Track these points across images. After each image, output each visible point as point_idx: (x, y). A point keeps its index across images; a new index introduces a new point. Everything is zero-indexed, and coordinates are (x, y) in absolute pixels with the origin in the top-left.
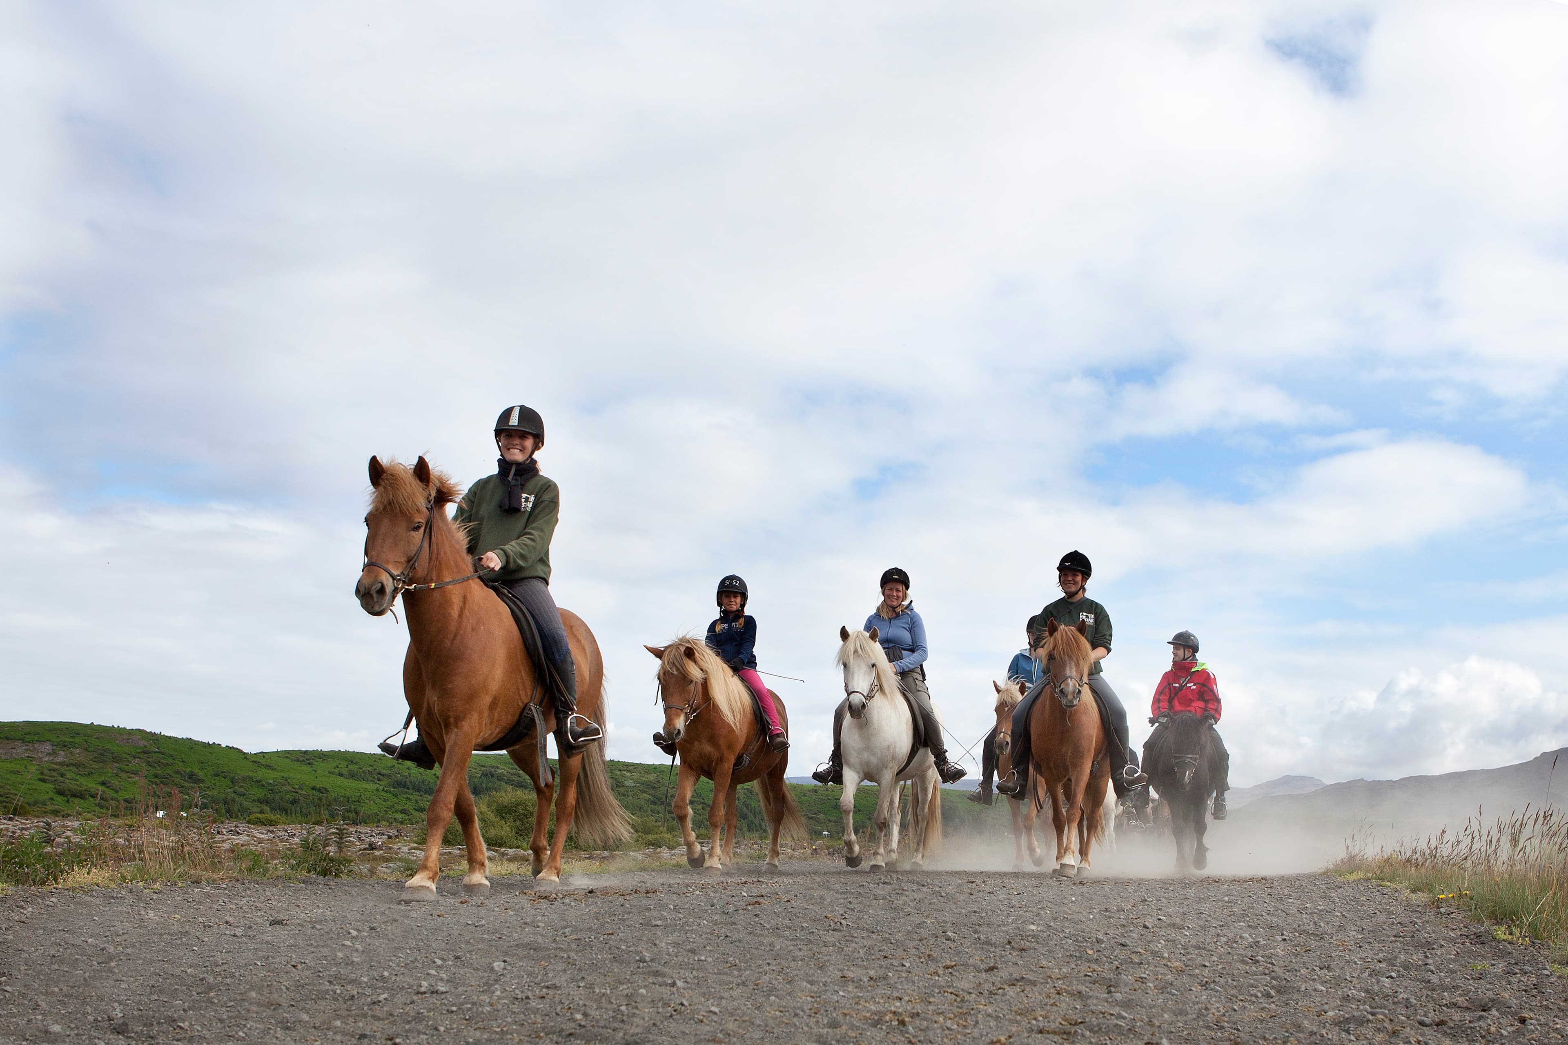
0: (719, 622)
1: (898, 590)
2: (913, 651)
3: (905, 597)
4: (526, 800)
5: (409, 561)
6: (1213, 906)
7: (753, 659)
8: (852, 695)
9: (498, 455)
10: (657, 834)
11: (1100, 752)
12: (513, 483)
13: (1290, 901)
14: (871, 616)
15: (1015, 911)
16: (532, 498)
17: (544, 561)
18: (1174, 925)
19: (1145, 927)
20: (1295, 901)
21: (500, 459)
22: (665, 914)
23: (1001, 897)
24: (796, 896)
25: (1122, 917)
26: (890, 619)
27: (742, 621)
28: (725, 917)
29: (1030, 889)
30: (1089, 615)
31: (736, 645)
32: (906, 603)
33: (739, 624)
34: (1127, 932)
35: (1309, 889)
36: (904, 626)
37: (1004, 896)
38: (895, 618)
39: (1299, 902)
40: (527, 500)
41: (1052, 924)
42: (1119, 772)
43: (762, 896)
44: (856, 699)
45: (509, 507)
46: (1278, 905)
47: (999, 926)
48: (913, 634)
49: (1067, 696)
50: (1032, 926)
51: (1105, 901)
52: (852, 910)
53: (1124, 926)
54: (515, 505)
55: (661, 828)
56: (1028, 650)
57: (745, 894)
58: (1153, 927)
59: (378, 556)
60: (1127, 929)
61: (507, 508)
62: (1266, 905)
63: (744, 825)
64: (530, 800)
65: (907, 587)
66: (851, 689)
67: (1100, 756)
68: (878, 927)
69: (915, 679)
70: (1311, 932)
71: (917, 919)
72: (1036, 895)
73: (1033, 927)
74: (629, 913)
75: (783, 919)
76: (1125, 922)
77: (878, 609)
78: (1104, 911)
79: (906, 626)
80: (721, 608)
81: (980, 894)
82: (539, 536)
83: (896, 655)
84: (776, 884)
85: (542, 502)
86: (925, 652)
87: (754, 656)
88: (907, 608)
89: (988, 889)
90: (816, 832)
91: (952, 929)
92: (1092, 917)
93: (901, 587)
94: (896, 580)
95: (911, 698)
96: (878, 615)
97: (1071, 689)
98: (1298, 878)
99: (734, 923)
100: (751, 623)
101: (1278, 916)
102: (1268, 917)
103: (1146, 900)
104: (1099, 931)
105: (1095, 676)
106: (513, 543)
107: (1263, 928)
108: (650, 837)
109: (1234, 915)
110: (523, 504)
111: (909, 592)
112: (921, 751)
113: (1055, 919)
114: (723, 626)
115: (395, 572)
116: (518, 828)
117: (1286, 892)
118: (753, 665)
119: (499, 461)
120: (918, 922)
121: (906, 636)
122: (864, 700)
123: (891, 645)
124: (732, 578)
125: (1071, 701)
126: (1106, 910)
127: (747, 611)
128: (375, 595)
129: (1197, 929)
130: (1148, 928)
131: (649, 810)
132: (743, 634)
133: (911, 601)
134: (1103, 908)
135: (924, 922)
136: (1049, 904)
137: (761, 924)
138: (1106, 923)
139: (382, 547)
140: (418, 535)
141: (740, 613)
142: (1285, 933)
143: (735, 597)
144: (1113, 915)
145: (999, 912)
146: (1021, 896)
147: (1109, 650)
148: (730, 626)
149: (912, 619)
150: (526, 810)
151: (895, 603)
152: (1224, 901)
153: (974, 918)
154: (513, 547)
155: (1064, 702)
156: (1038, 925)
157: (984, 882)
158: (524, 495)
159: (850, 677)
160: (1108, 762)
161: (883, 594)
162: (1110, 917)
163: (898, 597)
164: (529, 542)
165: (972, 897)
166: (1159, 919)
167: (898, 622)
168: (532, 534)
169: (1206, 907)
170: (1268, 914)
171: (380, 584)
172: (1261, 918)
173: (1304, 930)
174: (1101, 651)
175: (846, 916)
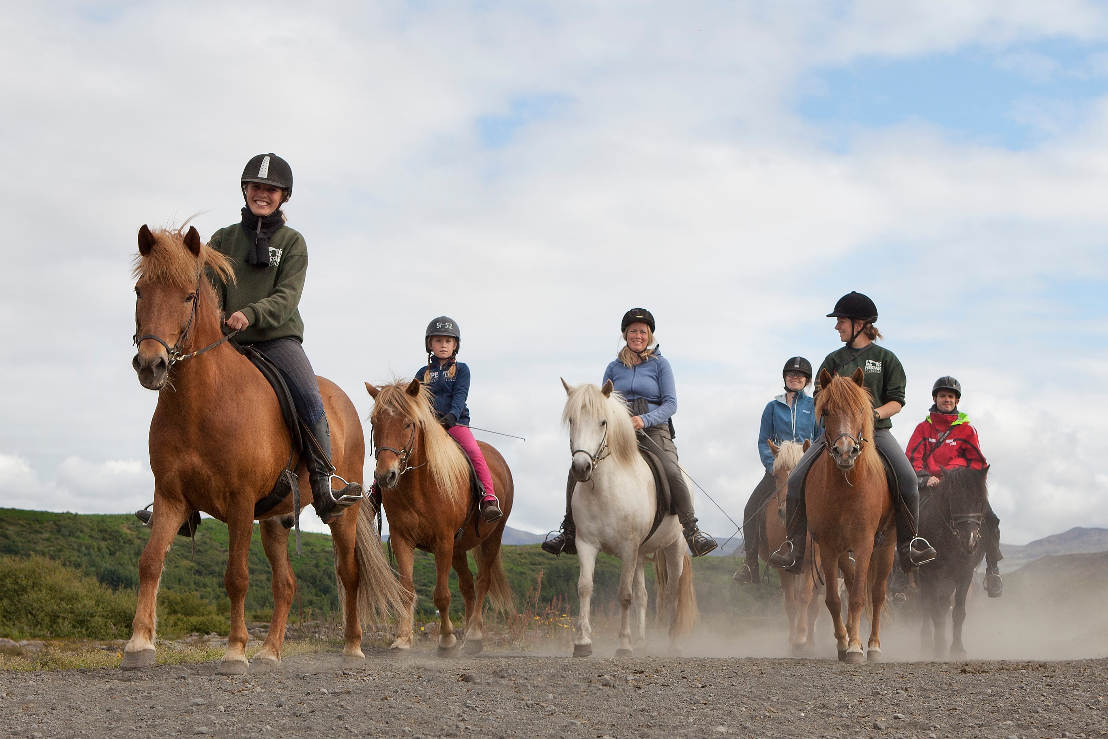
0: (427, 371)
1: (642, 332)
2: (659, 403)
3: (650, 341)
4: (16, 570)
5: (182, 332)
6: (970, 700)
7: (467, 413)
8: (576, 455)
9: (243, 204)
10: (203, 615)
11: (886, 521)
12: (262, 236)
13: (1077, 693)
14: (612, 363)
15: (698, 709)
16: (280, 252)
17: (295, 319)
18: (915, 725)
19: (876, 727)
20: (1083, 694)
21: (244, 208)
22: (213, 717)
23: (680, 690)
24: (396, 692)
25: (844, 714)
26: (634, 367)
27: (453, 369)
28: (296, 720)
29: (719, 680)
30: (877, 363)
31: (447, 396)
32: (652, 347)
33: (451, 373)
34: (850, 734)
35: (1103, 678)
36: (650, 374)
37: (683, 689)
38: (640, 365)
39: (1088, 694)
40: (274, 254)
41: (748, 724)
42: (906, 544)
43: (349, 693)
44: (582, 458)
45: (257, 262)
46: (1059, 698)
47: (676, 728)
48: (660, 383)
49: (841, 455)
50: (721, 727)
51: (822, 694)
52: (473, 708)
53: (847, 726)
54: (264, 260)
55: (209, 608)
56: (784, 397)
57: (325, 691)
58: (887, 728)
59: (156, 328)
60: (851, 730)
61: (255, 262)
62: (1043, 698)
63: (325, 602)
64: (22, 570)
65: (653, 329)
66: (576, 448)
67: (887, 525)
68: (509, 731)
69: (662, 437)
70: (1103, 732)
71: (564, 720)
72: (728, 688)
73: (722, 729)
74: (162, 717)
75: (378, 722)
76: (848, 722)
77: (620, 355)
78: (821, 708)
79: (653, 374)
80: (430, 354)
81: (651, 687)
82: (291, 294)
83: (640, 407)
84: (369, 677)
85: (292, 256)
86: (674, 403)
87: (467, 410)
88: (653, 353)
89: (662, 681)
90: (426, 611)
91: (611, 732)
92: (803, 715)
93: (646, 328)
94: (640, 321)
95: (656, 459)
96: (620, 363)
97: (845, 448)
98: (1090, 663)
99: (309, 728)
100: (463, 372)
101: (1060, 713)
102: (1045, 714)
103: (879, 694)
104: (813, 733)
105: (882, 433)
106: (264, 300)
107: (1038, 728)
108: (194, 620)
109: (998, 711)
110: (271, 258)
111: (655, 334)
112: (666, 520)
113: (752, 718)
114: (432, 374)
115: (171, 346)
116: (5, 610)
117: (1072, 682)
118: (467, 420)
119: (243, 210)
120: (564, 723)
121: (651, 385)
122: (590, 461)
123: (636, 397)
124: (443, 320)
125: (846, 461)
126: (824, 706)
127: (459, 358)
128: (154, 370)
129: (947, 729)
130: (880, 729)
131: (192, 582)
132: (454, 384)
133: (658, 345)
134: (819, 704)
135: (572, 723)
136: (745, 700)
137: (346, 728)
138: (823, 722)
139: (159, 319)
140: (190, 305)
141: (450, 361)
142: (1067, 733)
143: (448, 341)
144: (833, 712)
145: (676, 710)
146: (707, 689)
147: (903, 404)
148: (441, 376)
149: (659, 365)
150: (17, 583)
151: (640, 347)
152: (986, 694)
153: (642, 719)
154: (263, 305)
155: (839, 461)
156: (729, 726)
157: (657, 672)
158: (271, 249)
159: (576, 435)
160: (894, 532)
161: (626, 338)
162: (828, 716)
163: (643, 340)
164: (280, 300)
165: (640, 691)
166: (896, 718)
167: (644, 371)
168: (283, 292)
169: (961, 702)
170: (1045, 710)
171: (160, 359)
172: (1035, 715)
173: (1093, 730)
174: (893, 405)
175: (465, 717)
